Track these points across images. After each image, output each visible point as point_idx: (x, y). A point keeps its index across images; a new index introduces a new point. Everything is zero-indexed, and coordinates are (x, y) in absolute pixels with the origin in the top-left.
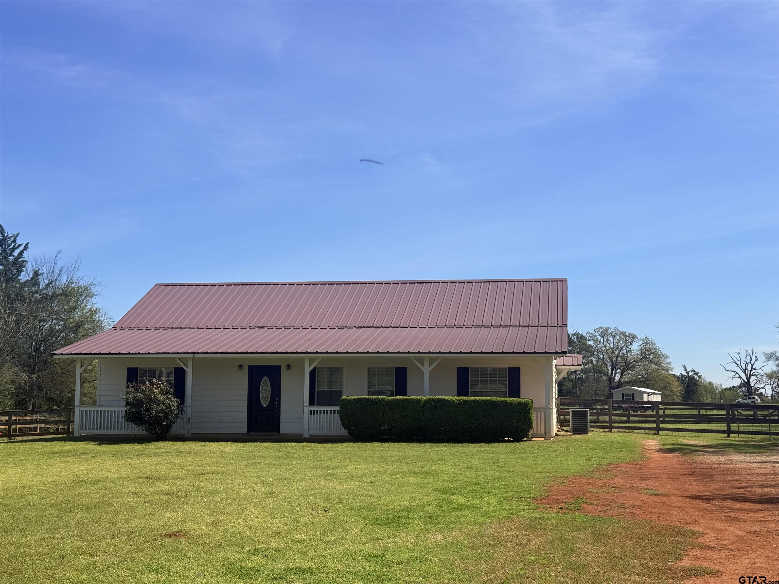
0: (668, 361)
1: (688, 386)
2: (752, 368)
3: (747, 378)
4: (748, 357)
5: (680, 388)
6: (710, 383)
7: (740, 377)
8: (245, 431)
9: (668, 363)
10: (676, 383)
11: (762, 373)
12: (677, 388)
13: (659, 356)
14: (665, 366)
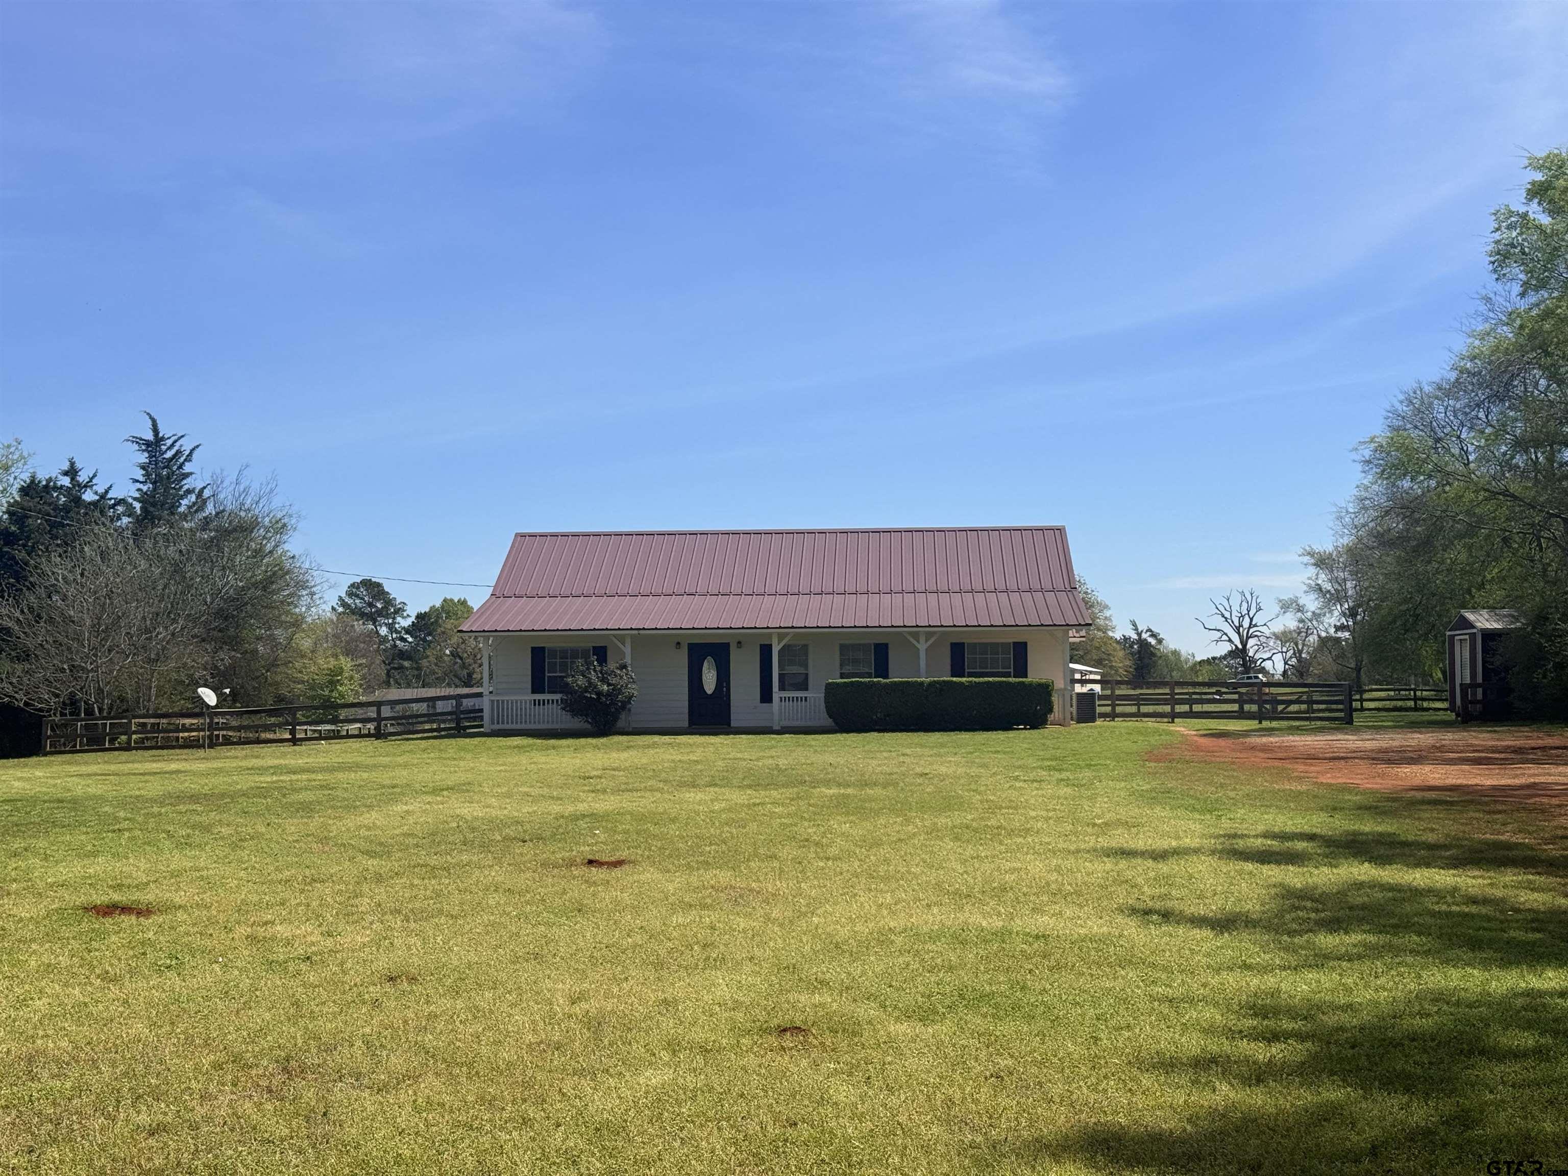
0: (1107, 613)
1: (1140, 659)
2: (1251, 624)
3: (1241, 642)
4: (1245, 605)
5: (1128, 663)
6: (1176, 653)
7: (1230, 640)
8: (686, 724)
9: (1106, 618)
10: (1121, 654)
11: (1267, 632)
12: (1122, 663)
13: (1092, 606)
14: (1102, 622)
